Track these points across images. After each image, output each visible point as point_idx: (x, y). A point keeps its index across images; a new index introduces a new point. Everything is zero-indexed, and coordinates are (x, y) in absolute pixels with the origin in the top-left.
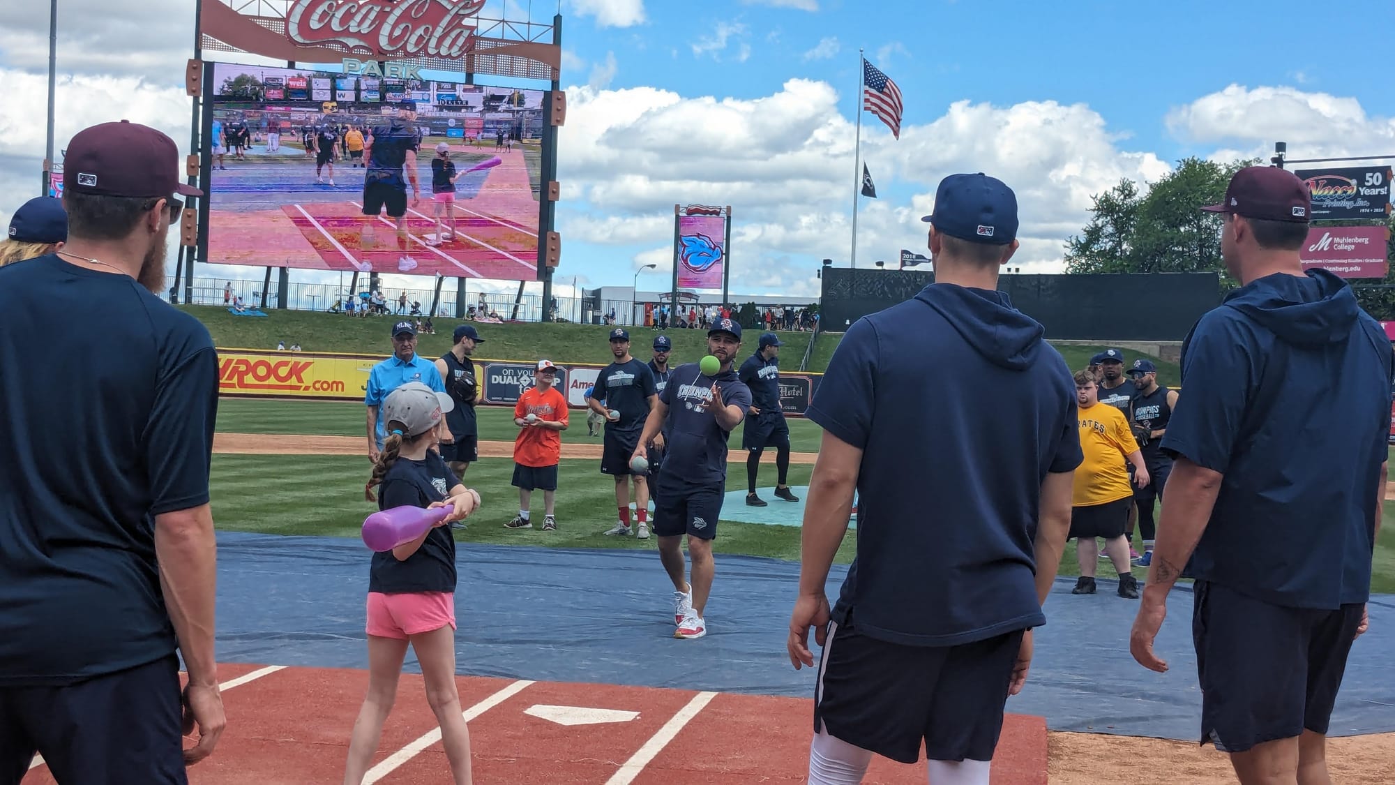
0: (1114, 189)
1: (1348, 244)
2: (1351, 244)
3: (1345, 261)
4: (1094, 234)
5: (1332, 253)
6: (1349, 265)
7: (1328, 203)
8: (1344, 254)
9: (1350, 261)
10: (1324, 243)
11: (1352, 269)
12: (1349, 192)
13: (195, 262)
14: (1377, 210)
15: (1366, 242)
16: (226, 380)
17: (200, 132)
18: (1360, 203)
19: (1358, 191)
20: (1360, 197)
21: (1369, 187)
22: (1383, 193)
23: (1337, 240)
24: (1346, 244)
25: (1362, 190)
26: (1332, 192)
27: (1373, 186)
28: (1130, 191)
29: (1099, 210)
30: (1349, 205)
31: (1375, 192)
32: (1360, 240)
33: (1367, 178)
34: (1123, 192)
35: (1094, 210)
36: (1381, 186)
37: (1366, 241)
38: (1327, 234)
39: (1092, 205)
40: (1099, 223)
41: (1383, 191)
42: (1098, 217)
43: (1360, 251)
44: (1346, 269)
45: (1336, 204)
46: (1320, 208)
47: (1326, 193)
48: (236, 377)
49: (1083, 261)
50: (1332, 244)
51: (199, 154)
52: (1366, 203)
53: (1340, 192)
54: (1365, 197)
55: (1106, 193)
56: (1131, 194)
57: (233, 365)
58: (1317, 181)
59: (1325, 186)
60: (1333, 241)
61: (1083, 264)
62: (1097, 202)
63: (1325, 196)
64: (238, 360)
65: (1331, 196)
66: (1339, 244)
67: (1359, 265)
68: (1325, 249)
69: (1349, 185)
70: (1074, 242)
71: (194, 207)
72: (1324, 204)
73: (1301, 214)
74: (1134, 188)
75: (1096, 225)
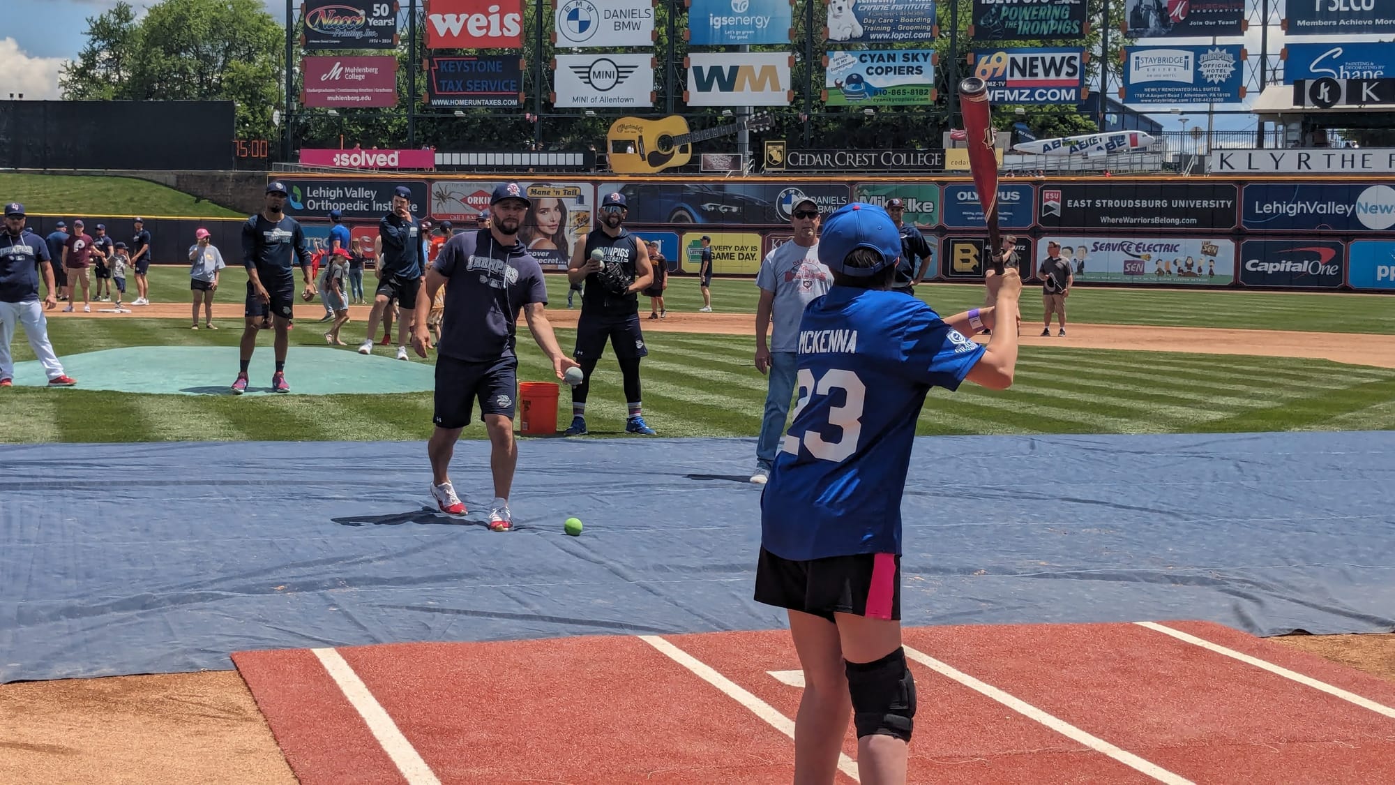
0: (110, 11)
1: (359, 74)
2: (362, 74)
3: (356, 91)
4: (90, 58)
5: (343, 82)
6: (360, 94)
7: (337, 33)
8: (354, 83)
9: (361, 90)
10: (336, 72)
11: (363, 98)
12: (358, 22)
14: (385, 41)
15: (376, 73)
18: (369, 33)
19: (367, 22)
20: (369, 27)
21: (375, 18)
22: (390, 24)
23: (348, 70)
24: (356, 74)
25: (370, 21)
26: (341, 22)
27: (381, 17)
28: (127, 16)
29: (93, 33)
30: (358, 35)
31: (382, 23)
32: (370, 70)
33: (375, 9)
34: (119, 15)
35: (90, 34)
36: (388, 17)
37: (376, 71)
38: (338, 64)
39: (88, 29)
40: (96, 46)
41: (391, 22)
42: (95, 41)
43: (369, 80)
44: (358, 99)
45: (345, 34)
46: (330, 37)
47: (336, 22)
49: (80, 87)
50: (343, 73)
52: (374, 34)
53: (349, 22)
54: (373, 28)
55: (101, 16)
56: (127, 18)
58: (327, 10)
59: (335, 15)
60: (343, 71)
61: (79, 90)
62: (93, 25)
63: (335, 26)
65: (341, 26)
66: (350, 73)
67: (369, 94)
68: (337, 78)
69: (357, 15)
70: (70, 66)
72: (334, 34)
74: (132, 12)
75: (93, 49)
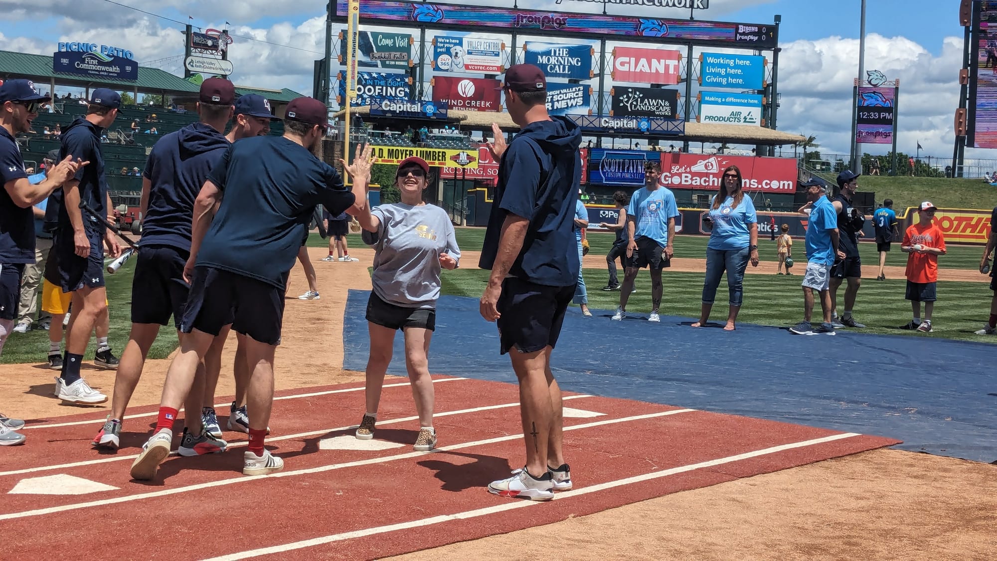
13: (965, 147)
16: (978, 233)
17: (970, 52)
48: (985, 230)
51: (969, 68)
57: (983, 222)
64: (987, 218)
71: (965, 107)
73: (541, 86)
